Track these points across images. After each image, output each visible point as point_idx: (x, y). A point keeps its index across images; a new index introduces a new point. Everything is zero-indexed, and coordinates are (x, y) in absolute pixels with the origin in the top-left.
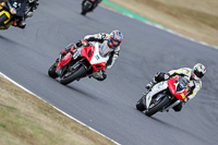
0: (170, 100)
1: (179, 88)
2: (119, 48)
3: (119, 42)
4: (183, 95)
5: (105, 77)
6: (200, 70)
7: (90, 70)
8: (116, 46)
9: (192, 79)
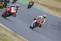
0: (37, 25)
1: (39, 21)
2: (19, 8)
3: (19, 7)
4: (41, 23)
5: (16, 16)
6: (45, 16)
7: (11, 14)
8: (18, 8)
9: (43, 19)
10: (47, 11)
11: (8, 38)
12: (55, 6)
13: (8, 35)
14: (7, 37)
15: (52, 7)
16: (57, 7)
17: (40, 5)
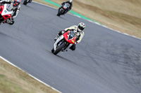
4: (73, 41)
5: (13, 22)
6: (81, 25)
7: (2, 19)
10: (97, 21)
11: (8, 83)
12: (117, 11)
13: (9, 75)
14: (6, 81)
15: (110, 12)
16: (121, 11)
17: (83, 7)
